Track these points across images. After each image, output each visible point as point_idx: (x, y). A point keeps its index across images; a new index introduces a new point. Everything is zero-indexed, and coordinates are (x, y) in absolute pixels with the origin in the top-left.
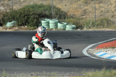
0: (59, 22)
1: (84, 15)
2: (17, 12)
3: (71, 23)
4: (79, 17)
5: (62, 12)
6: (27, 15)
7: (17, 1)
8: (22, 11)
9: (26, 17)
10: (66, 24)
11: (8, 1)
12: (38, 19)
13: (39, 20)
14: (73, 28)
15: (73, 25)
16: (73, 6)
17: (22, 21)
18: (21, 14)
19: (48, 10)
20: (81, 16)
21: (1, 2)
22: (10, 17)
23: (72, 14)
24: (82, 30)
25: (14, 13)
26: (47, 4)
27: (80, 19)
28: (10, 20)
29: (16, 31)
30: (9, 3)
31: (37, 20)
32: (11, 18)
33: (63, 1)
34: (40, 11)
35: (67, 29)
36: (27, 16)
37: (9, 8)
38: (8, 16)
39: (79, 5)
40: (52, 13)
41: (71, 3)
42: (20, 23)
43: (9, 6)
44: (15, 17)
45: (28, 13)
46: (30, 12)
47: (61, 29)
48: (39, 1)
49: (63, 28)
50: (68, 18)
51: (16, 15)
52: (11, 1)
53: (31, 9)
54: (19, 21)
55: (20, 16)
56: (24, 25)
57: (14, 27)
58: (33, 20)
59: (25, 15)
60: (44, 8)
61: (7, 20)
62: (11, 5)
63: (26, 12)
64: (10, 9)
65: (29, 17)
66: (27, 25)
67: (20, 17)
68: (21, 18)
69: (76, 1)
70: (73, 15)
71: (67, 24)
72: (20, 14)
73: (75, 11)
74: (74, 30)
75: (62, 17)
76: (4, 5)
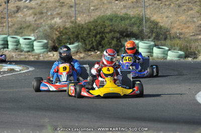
0: (155, 45)
1: (199, 34)
2: (82, 28)
3: (176, 47)
4: (190, 38)
5: (161, 27)
6: (100, 33)
7: (84, 8)
8: (92, 25)
9: (98, 36)
10: (167, 48)
11: (68, 9)
12: (118, 39)
13: (120, 42)
14: (180, 56)
15: (179, 50)
16: (181, 18)
17: (91, 42)
18: (90, 30)
19: (136, 24)
20: (194, 35)
21: (57, 9)
22: (72, 36)
23: (178, 32)
24: (195, 60)
25: (77, 29)
26: (135, 14)
27: (191, 40)
28: (70, 40)
29: (82, 60)
30: (70, 11)
31: (117, 41)
32: (73, 38)
33: (164, 10)
34: (123, 25)
35: (169, 58)
36: (101, 35)
37: (69, 21)
38: (68, 34)
39: (191, 16)
40: (143, 29)
41: (177, 12)
42: (88, 47)
43: (70, 16)
44: (80, 36)
45: (103, 30)
46: (106, 27)
47: (159, 57)
48: (122, 9)
49: (163, 55)
50: (170, 39)
51: (82, 32)
52: (73, 9)
53: (108, 23)
54: (87, 42)
55: (88, 34)
56: (95, 50)
57: (77, 52)
58: (110, 41)
59: (97, 33)
60: (130, 20)
61: (66, 41)
62: (73, 14)
63: (99, 27)
64: (72, 22)
65: (104, 35)
66: (101, 49)
67: (88, 36)
68: (90, 38)
69: (185, 10)
70: (181, 34)
71: (169, 50)
72: (88, 31)
73: (184, 27)
74: (182, 60)
75: (161, 36)
76: (62, 15)
